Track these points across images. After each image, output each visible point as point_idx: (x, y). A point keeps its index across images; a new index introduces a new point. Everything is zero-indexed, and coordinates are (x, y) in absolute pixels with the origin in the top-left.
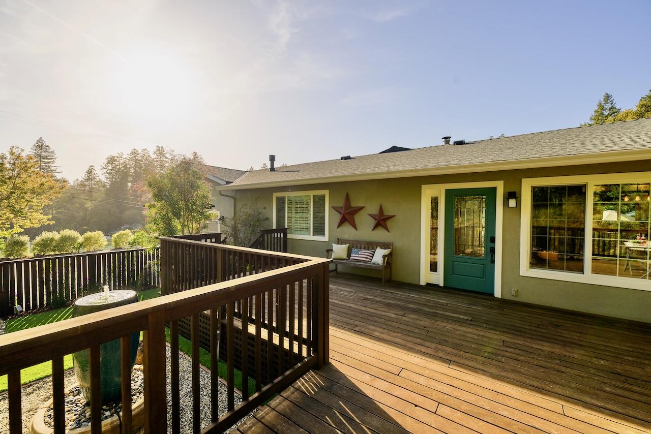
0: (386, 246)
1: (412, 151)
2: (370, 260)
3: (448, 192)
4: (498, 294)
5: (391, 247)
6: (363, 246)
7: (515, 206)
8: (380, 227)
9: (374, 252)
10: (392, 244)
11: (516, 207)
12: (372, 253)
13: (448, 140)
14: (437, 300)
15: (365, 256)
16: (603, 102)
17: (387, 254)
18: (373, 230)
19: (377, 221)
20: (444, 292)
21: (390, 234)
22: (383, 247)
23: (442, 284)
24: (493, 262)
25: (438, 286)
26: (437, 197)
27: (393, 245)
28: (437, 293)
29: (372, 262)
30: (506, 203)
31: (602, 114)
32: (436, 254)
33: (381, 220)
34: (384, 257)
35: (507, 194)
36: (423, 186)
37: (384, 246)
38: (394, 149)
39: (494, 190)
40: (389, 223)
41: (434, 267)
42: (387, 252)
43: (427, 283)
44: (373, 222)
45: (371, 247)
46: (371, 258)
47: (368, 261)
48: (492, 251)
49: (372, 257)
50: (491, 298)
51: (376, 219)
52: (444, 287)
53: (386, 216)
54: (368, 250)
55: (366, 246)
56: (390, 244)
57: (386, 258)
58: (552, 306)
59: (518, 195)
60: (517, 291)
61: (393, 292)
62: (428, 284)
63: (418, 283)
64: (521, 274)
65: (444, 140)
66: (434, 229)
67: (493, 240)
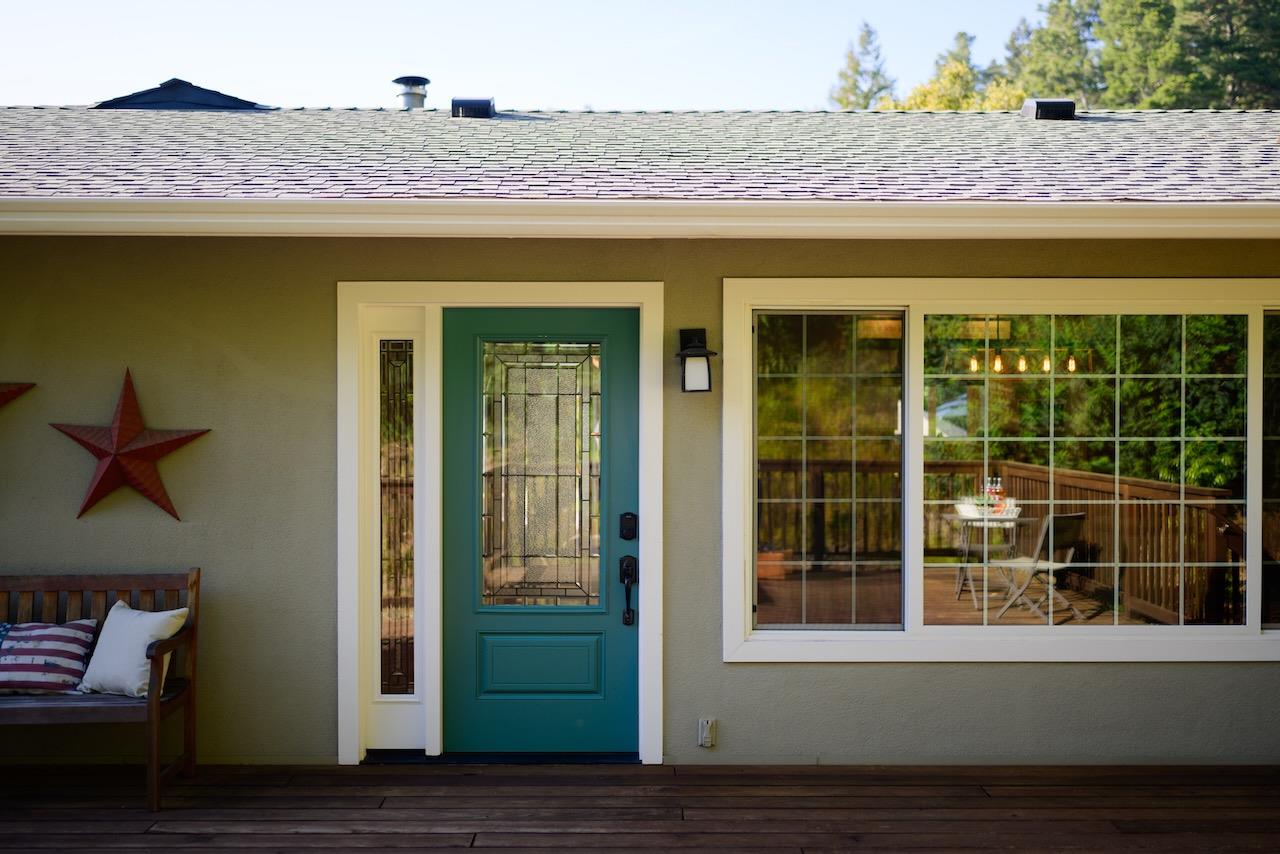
0: (160, 593)
1: (271, 117)
2: (69, 679)
3: (453, 318)
4: (651, 750)
5: (191, 596)
6: (25, 604)
7: (707, 388)
8: (126, 492)
9: (96, 632)
10: (192, 579)
11: (710, 390)
12: (81, 635)
13: (419, 90)
14: (425, 830)
15: (40, 660)
16: (858, 49)
17: (167, 634)
18: (85, 510)
19: (108, 461)
20: (452, 781)
21: (181, 523)
22: (148, 599)
23: (434, 748)
24: (631, 617)
25: (418, 754)
26: (409, 344)
27: (197, 583)
28: (420, 791)
29: (89, 681)
30: (675, 376)
31: (856, 86)
32: (408, 602)
33: (126, 455)
34: (155, 651)
35: (678, 337)
36: (343, 287)
37: (150, 593)
38: (176, 95)
39: (632, 315)
40: (173, 472)
41: (397, 669)
42: (163, 623)
43: (369, 752)
44: (84, 469)
45: (74, 605)
46: (76, 665)
47: (65, 686)
48: (629, 572)
49: (86, 659)
50: (627, 771)
51: (99, 454)
52: (446, 757)
53: (161, 432)
54: (60, 621)
55: (48, 601)
56: (183, 577)
57: (167, 658)
58: (825, 761)
59: (711, 346)
60: (715, 727)
61: (210, 830)
62: (374, 756)
63: (327, 761)
64: (728, 656)
65: (401, 88)
66: (397, 491)
67: (629, 527)
